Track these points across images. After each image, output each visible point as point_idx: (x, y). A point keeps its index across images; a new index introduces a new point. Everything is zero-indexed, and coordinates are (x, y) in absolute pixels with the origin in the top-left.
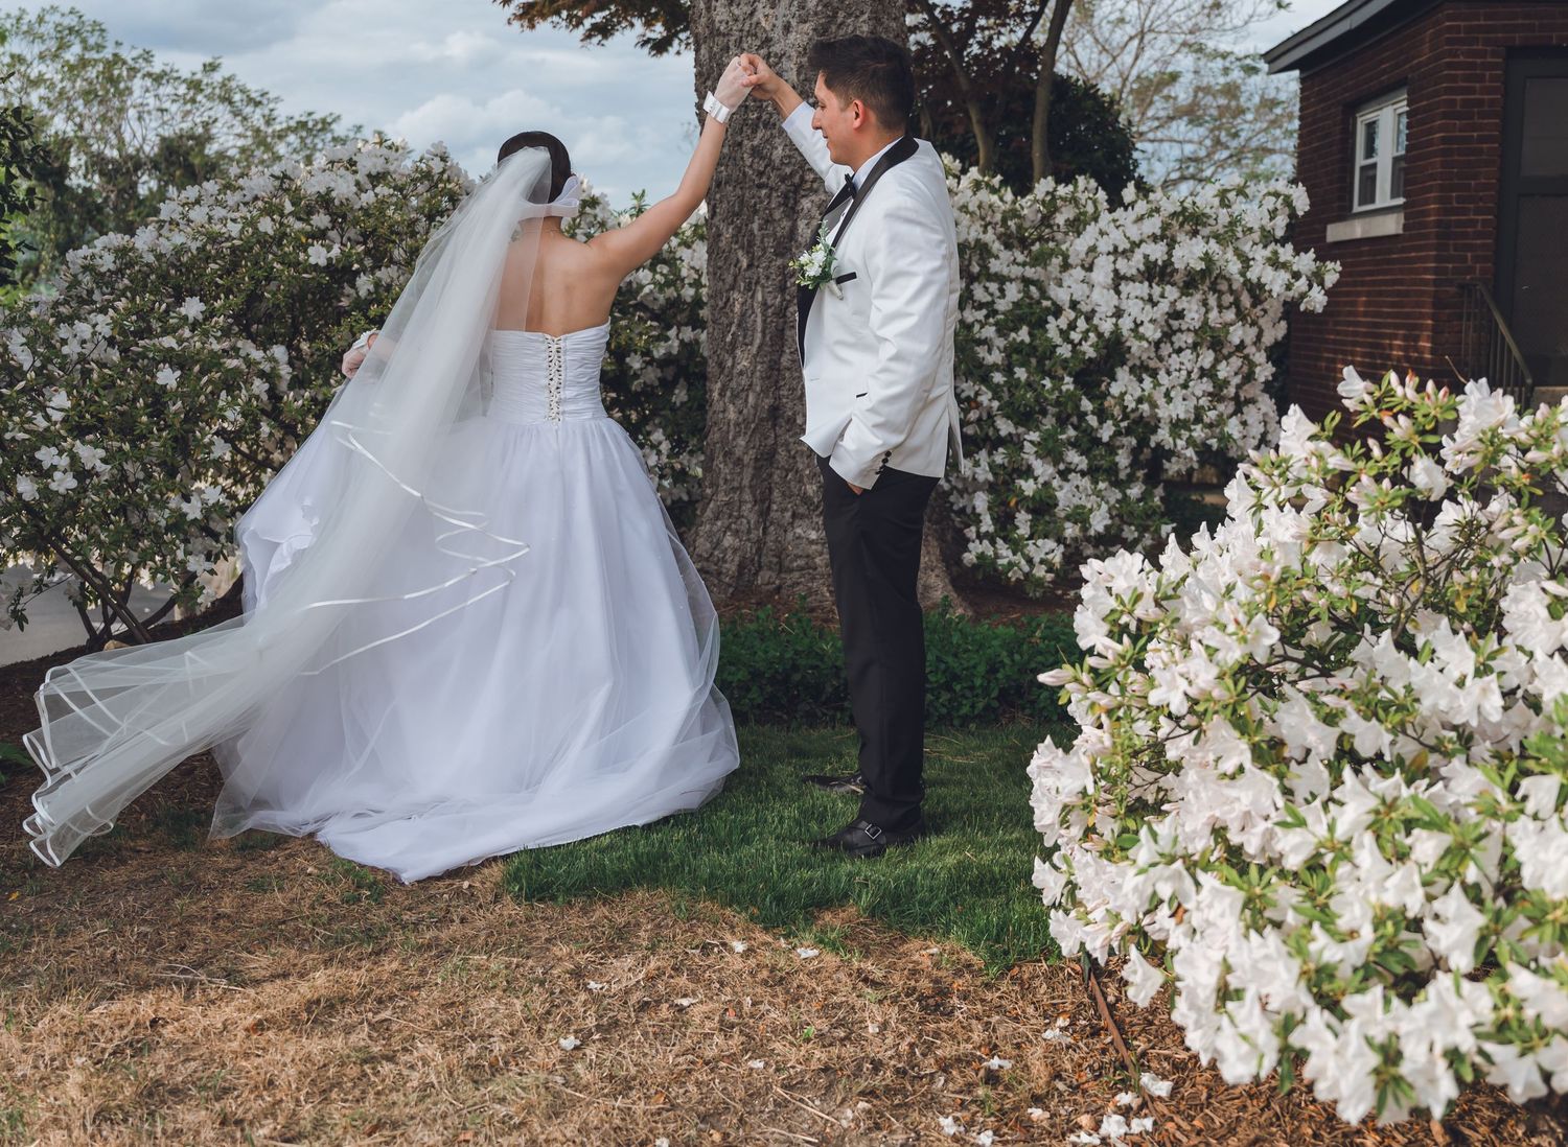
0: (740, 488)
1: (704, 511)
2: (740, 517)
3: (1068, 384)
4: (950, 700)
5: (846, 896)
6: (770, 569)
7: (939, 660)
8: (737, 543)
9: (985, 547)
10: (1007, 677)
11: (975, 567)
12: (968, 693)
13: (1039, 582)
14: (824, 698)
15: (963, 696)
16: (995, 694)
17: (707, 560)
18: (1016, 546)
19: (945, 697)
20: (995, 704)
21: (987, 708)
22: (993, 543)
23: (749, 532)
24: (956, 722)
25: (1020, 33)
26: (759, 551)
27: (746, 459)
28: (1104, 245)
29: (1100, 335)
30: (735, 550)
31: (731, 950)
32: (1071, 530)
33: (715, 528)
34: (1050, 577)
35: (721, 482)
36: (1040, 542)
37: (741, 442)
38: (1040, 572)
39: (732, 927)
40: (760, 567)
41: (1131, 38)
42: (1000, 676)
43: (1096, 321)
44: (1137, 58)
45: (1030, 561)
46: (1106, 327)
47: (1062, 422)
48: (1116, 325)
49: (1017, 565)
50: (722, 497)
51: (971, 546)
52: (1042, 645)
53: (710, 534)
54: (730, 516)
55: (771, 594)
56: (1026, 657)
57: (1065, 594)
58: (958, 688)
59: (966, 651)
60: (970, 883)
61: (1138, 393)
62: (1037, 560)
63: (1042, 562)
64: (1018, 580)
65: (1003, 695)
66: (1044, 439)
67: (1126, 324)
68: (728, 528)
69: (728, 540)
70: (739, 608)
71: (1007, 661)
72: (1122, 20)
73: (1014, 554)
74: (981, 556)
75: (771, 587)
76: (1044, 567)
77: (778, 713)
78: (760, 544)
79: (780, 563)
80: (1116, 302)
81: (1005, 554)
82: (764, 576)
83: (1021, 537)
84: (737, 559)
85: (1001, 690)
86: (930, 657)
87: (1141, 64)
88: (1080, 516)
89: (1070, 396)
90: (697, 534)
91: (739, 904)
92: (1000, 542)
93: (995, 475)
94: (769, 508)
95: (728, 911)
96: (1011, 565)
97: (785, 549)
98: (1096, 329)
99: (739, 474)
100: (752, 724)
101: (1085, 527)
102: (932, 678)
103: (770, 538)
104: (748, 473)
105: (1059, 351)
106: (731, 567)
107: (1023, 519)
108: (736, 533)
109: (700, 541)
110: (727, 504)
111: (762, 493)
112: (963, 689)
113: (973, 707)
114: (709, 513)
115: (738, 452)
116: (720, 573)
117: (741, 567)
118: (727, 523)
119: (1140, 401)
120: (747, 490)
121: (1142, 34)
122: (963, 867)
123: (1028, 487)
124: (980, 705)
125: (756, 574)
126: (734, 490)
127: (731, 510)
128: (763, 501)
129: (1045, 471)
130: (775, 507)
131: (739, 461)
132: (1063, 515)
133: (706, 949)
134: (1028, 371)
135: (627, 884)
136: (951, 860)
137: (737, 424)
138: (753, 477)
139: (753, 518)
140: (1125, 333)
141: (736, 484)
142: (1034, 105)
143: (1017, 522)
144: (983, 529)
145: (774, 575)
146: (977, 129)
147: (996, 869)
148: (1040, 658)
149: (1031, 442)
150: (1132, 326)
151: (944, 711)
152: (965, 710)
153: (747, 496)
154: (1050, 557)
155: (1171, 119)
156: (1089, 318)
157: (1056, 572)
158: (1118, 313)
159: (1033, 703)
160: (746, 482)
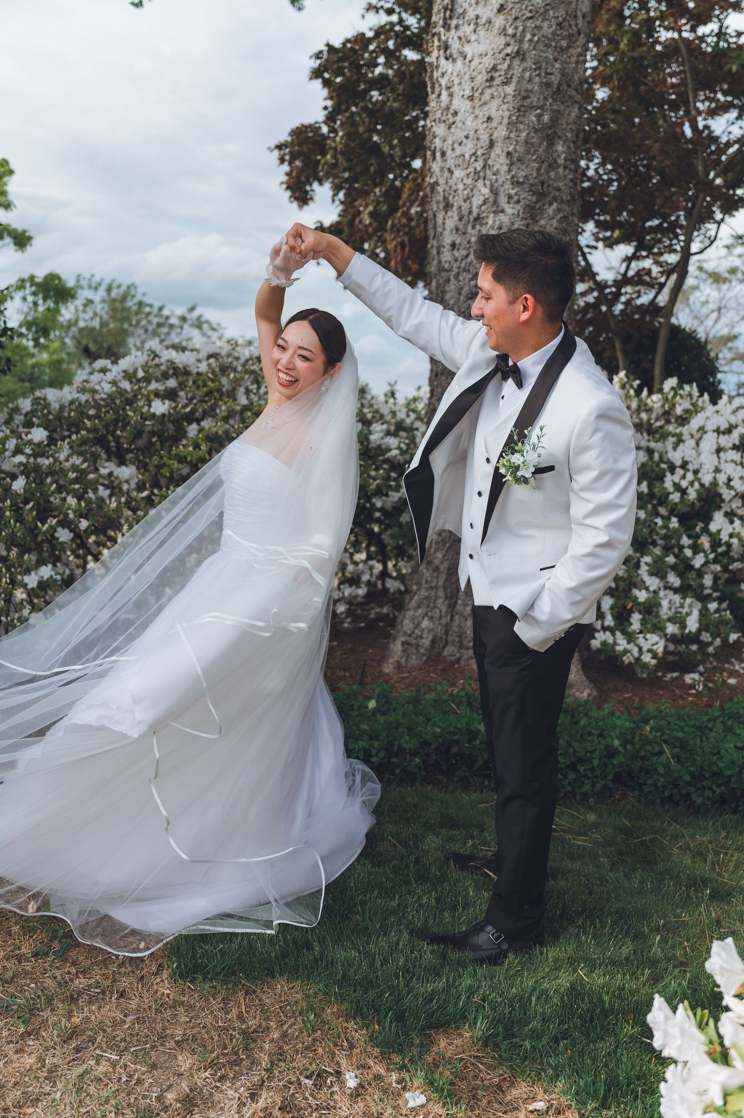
0: (436, 588)
1: (410, 600)
2: (435, 607)
3: (674, 523)
4: (575, 780)
5: (464, 1017)
6: (453, 645)
7: (569, 745)
8: (431, 626)
9: (607, 637)
10: (621, 764)
11: (599, 651)
12: (589, 774)
13: (646, 666)
14: (476, 767)
15: (586, 777)
16: (611, 777)
17: (410, 635)
18: (630, 637)
19: (572, 776)
20: (610, 785)
21: (605, 787)
22: (614, 635)
23: (440, 618)
24: (578, 797)
25: (651, 296)
26: (447, 632)
27: (442, 567)
28: (710, 426)
29: (702, 485)
30: (430, 631)
31: (342, 1083)
32: (671, 629)
33: (417, 614)
34: (654, 662)
35: (424, 582)
36: (648, 636)
37: (439, 555)
38: (647, 658)
39: (352, 1046)
40: (447, 644)
41: (713, 311)
42: (615, 761)
43: (700, 475)
44: (716, 322)
45: (640, 649)
46: (707, 479)
47: (667, 549)
48: (715, 478)
49: (629, 651)
50: (423, 593)
51: (597, 635)
52: (651, 736)
53: (413, 618)
54: (428, 606)
55: (453, 663)
56: (637, 747)
57: (664, 676)
58: (582, 769)
59: (590, 734)
60: (580, 1017)
61: (730, 530)
62: (645, 649)
63: (649, 651)
64: (630, 663)
65: (617, 778)
66: (655, 562)
67: (722, 478)
68: (426, 614)
69: (426, 623)
70: (429, 672)
71: (621, 749)
72: (707, 302)
73: (629, 643)
74: (604, 643)
75: (453, 658)
76: (650, 655)
77: (440, 777)
78: (448, 628)
79: (461, 642)
80: (716, 463)
81: (622, 644)
82: (449, 650)
83: (634, 632)
84: (430, 637)
85: (615, 774)
86: (562, 742)
87: (719, 326)
88: (679, 620)
89: (675, 531)
90: (404, 617)
91: (363, 1019)
92: (618, 634)
93: (617, 584)
94: (456, 603)
95: (352, 1025)
96: (626, 651)
97: (465, 632)
98: (699, 480)
99: (437, 577)
100: (418, 784)
101: (683, 626)
102: (561, 759)
103: (456, 623)
104: (443, 577)
105: (671, 497)
106: (426, 642)
107: (636, 619)
108: (431, 619)
109: (406, 622)
110: (427, 598)
111: (452, 592)
112: (585, 770)
113: (593, 786)
114: (413, 603)
115: (437, 562)
116: (417, 646)
117: (433, 642)
118: (425, 611)
119: (731, 536)
120: (441, 590)
121: (720, 309)
122: (575, 992)
123: (642, 596)
124: (599, 786)
125: (444, 648)
126: (432, 588)
127: (428, 603)
128: (451, 598)
129: (653, 583)
130: (460, 602)
131: (437, 569)
132: (665, 617)
133: (319, 1077)
134: (646, 513)
135: (271, 974)
136: (564, 980)
137: (437, 543)
138: (446, 580)
139: (444, 609)
140: (721, 484)
141: (433, 584)
142: (656, 342)
143: (632, 620)
144: (606, 624)
145: (456, 650)
146: (619, 355)
147: (606, 998)
148: (648, 748)
149: (646, 563)
150: (726, 481)
151: (569, 788)
152: (587, 788)
153: (441, 593)
154: (655, 648)
155: (733, 359)
156: (696, 472)
157: (659, 660)
158: (717, 470)
159: (641, 785)
160: (441, 583)
